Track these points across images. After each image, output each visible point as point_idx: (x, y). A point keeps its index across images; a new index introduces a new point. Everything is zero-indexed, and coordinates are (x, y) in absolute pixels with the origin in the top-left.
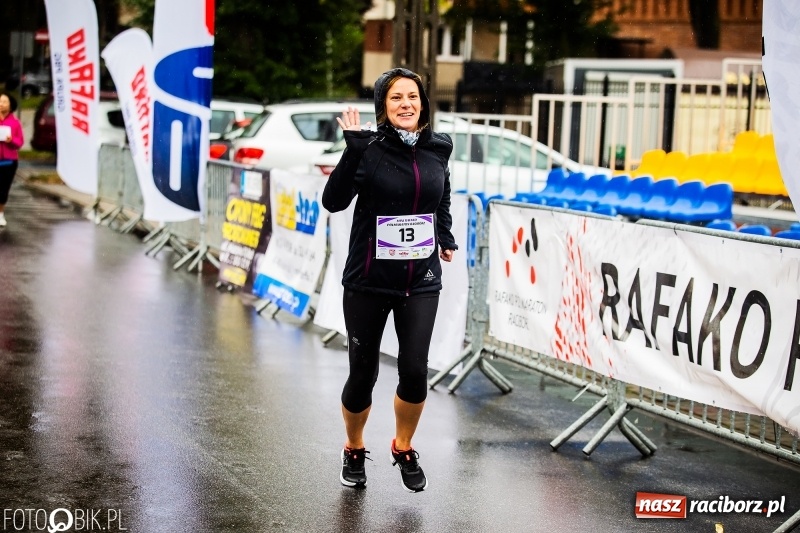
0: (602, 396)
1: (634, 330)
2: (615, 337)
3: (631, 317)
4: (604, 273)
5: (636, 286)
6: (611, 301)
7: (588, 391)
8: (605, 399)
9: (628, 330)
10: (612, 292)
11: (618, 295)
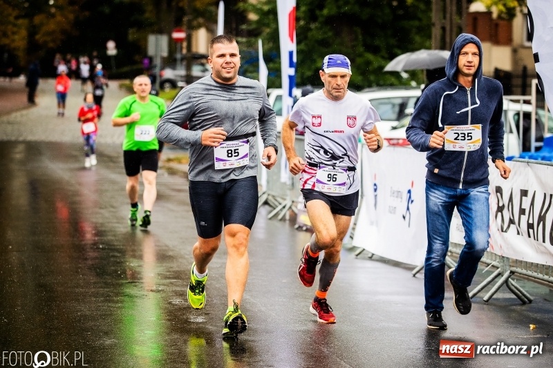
0: (498, 268)
1: (512, 225)
2: (502, 231)
3: (510, 218)
4: (497, 192)
5: (511, 199)
6: (500, 209)
7: (493, 266)
8: (499, 269)
9: (509, 226)
10: (501, 205)
11: (504, 205)
